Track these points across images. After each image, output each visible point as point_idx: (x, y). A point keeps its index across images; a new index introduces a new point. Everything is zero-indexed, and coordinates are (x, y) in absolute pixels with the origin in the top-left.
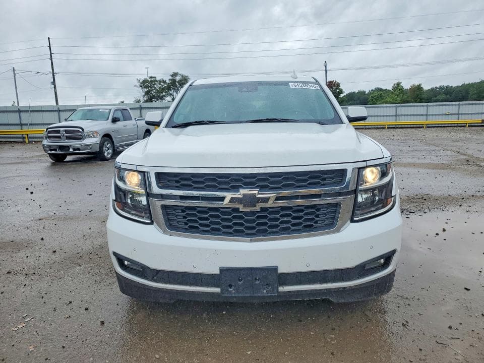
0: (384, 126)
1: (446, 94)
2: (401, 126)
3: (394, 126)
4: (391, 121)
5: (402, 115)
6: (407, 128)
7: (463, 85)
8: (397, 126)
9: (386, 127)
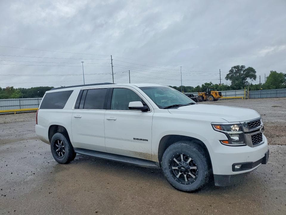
0: (14, 112)
1: (23, 93)
2: (24, 112)
3: (19, 112)
4: (17, 109)
5: (24, 105)
6: (30, 112)
7: (32, 88)
8: (21, 112)
9: (15, 112)
